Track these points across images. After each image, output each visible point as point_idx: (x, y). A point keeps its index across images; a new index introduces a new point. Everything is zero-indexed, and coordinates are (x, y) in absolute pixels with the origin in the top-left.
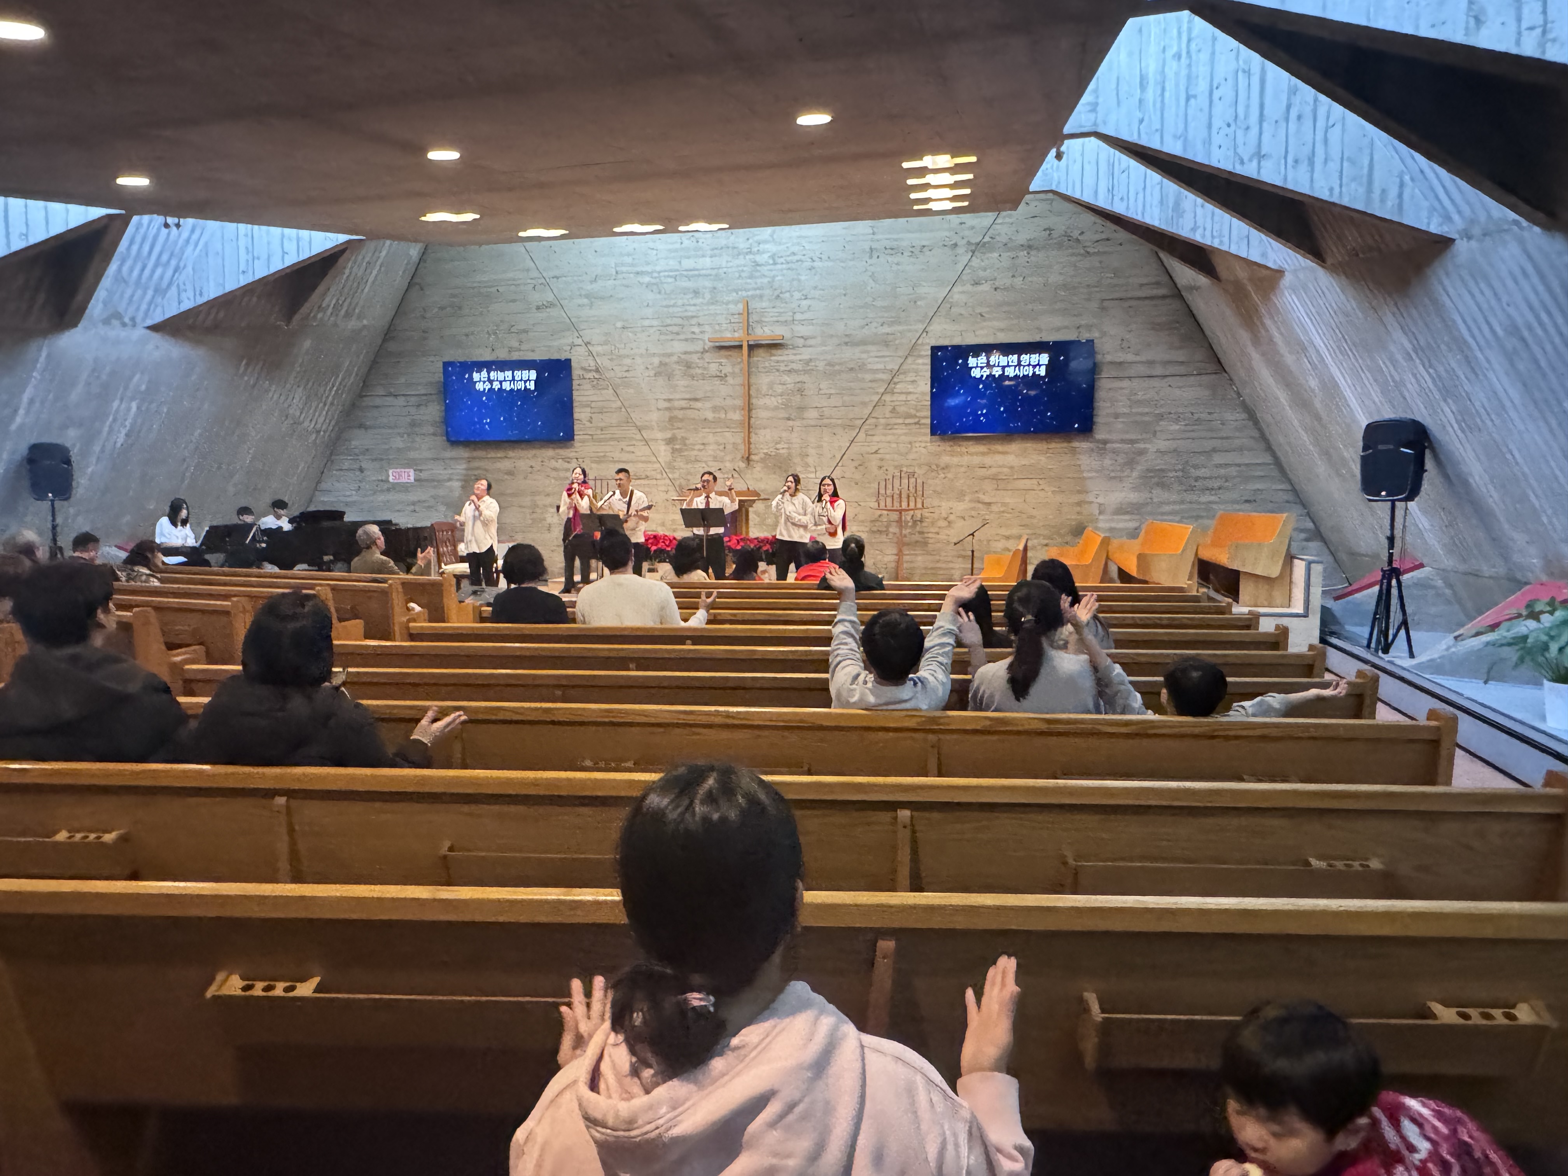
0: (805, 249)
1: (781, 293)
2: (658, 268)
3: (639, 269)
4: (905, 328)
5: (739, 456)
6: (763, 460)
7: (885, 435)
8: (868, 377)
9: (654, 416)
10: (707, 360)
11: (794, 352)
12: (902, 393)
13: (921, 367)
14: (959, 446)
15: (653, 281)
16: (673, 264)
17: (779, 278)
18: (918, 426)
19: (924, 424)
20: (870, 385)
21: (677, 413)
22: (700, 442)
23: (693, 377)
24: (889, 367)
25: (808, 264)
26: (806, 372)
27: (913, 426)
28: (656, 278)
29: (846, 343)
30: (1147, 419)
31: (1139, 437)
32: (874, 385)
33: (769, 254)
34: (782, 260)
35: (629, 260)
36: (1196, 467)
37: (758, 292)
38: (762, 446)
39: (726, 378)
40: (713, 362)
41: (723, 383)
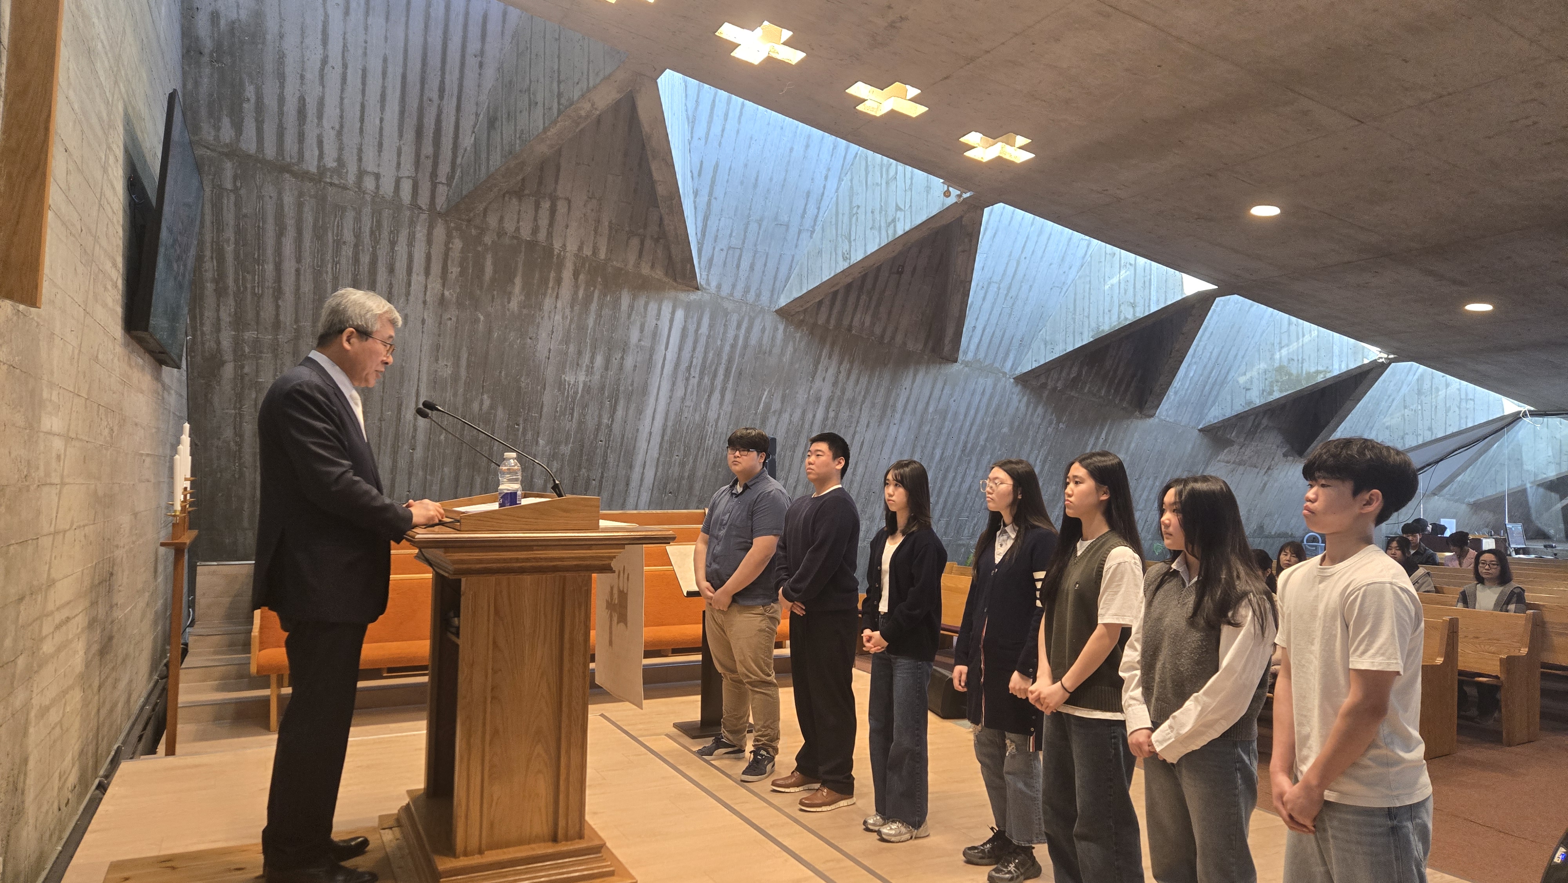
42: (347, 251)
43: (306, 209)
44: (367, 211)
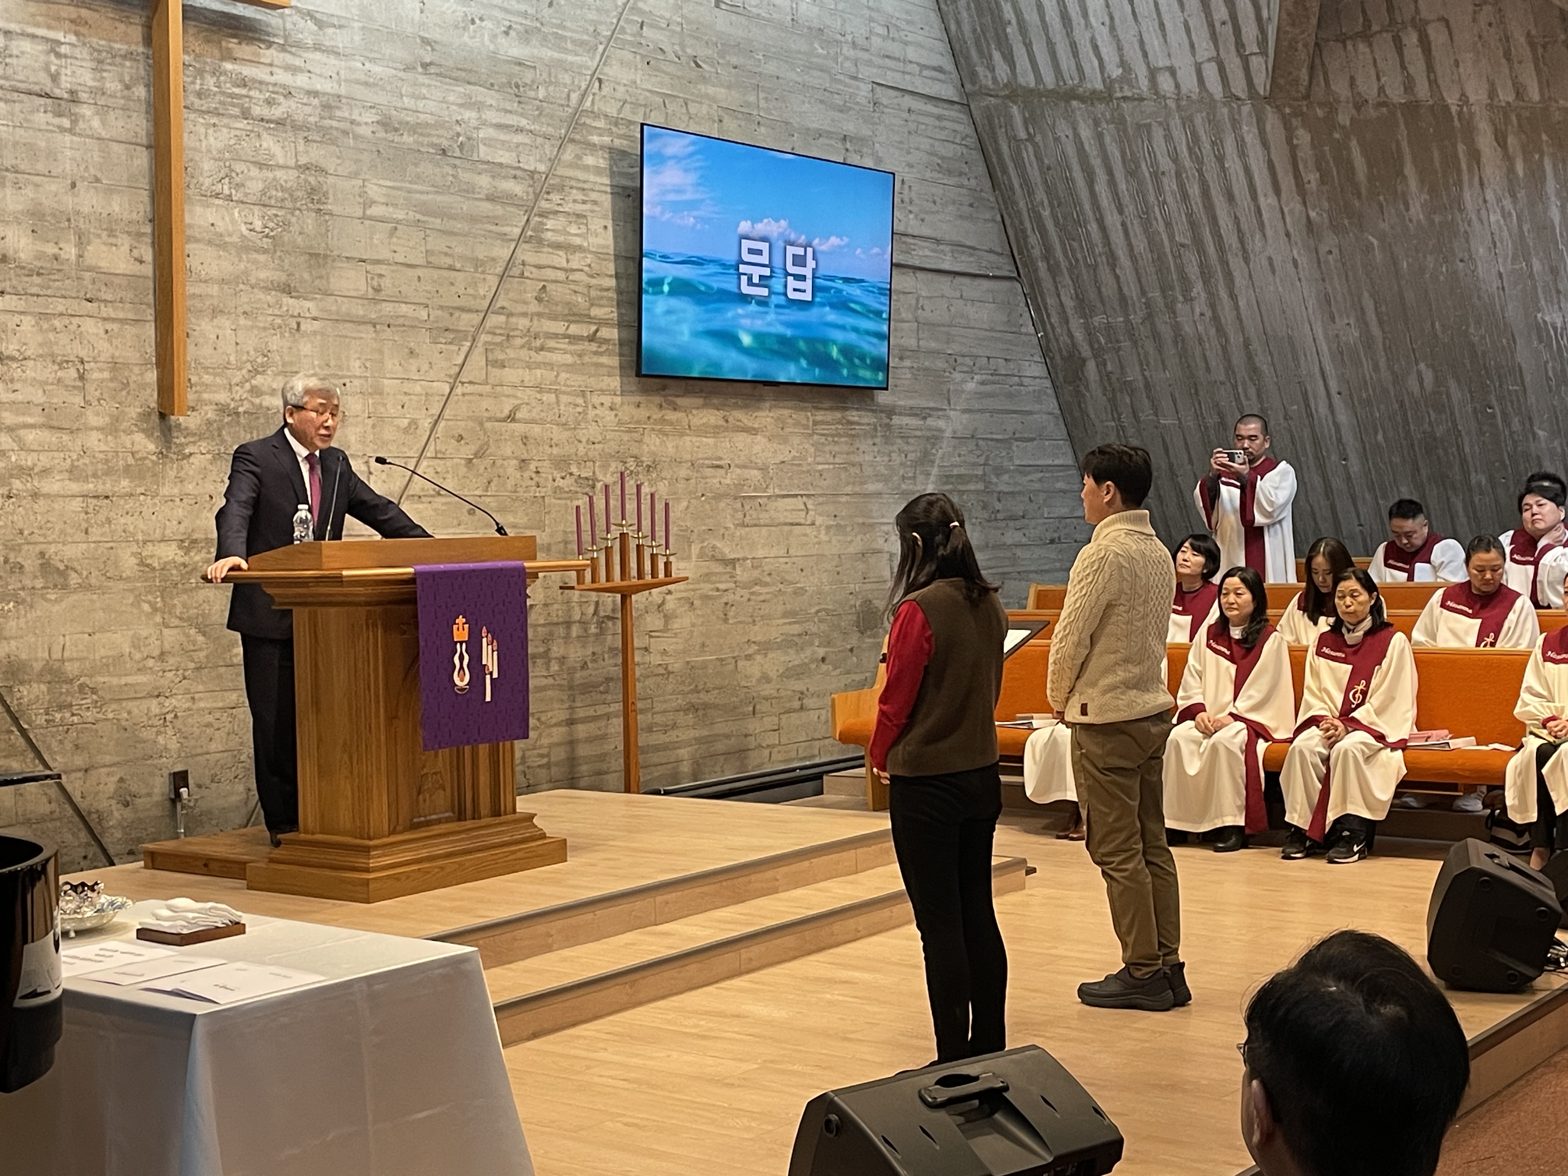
4: (556, 55)
7: (529, 367)
8: (484, 181)
11: (289, 59)
12: (558, 246)
13: (592, 178)
14: (675, 409)
18: (594, 347)
19: (606, 341)
20: (487, 206)
24: (531, 163)
26: (325, 136)
27: (586, 343)
30: (940, 364)
31: (932, 405)
32: (499, 210)
36: (999, 471)
38: (207, 378)
39: (76, 109)
40: (24, 34)
41: (66, 123)
42: (1170, 185)
43: (1108, 139)
44: (1176, 122)
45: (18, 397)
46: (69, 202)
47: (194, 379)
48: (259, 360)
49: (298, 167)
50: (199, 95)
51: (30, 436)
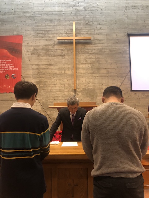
0: (98, 5)
1: (89, 22)
2: (34, 11)
3: (25, 11)
5: (71, 89)
6: (82, 91)
9: (31, 72)
10: (56, 48)
11: (95, 45)
15: (32, 16)
16: (41, 9)
17: (88, 16)
21: (41, 70)
22: (52, 83)
23: (49, 55)
25: (100, 11)
26: (100, 54)
28: (32, 14)
29: (117, 43)
33: (83, 7)
34: (89, 9)
35: (21, 7)
37: (78, 21)
38: (81, 85)
39: (65, 56)
40: (59, 49)
41: (63, 58)
45: (56, 88)
46: (63, 66)
47: (79, 85)
48: (89, 82)
49: (96, 58)
50: (81, 52)
51: (57, 93)
